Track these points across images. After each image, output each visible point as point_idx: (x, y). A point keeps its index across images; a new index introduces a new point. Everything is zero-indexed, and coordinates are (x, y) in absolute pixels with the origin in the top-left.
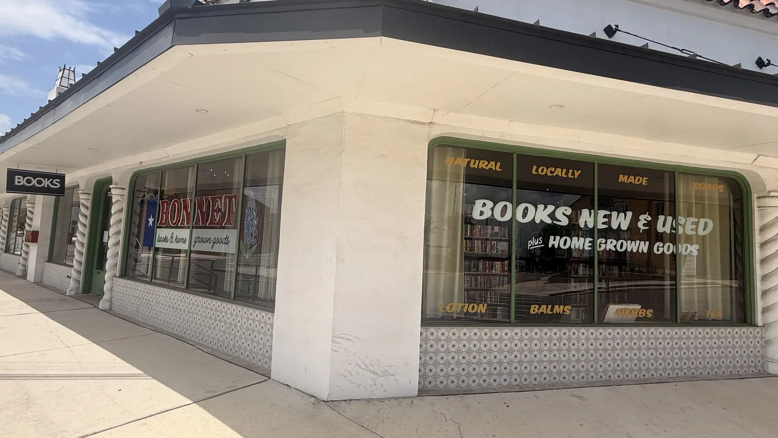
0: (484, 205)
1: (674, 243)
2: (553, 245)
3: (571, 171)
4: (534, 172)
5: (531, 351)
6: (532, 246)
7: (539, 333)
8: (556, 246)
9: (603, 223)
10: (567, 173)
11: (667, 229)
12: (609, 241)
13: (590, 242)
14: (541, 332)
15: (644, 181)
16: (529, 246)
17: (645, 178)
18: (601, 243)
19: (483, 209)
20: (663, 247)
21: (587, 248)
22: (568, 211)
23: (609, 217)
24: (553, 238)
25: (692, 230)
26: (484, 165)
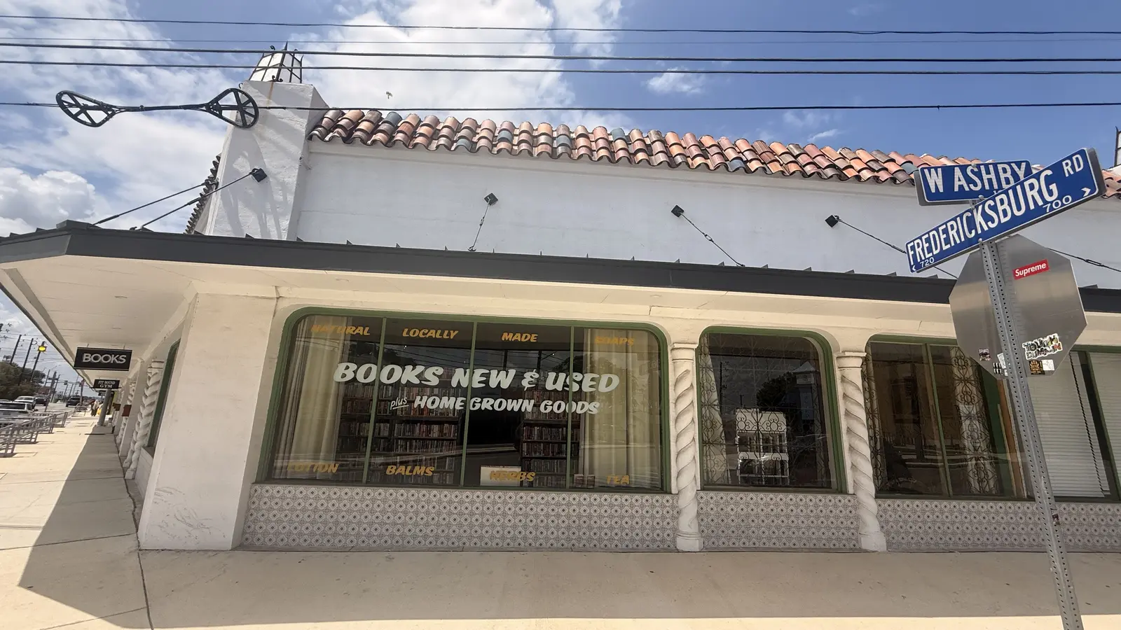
0: (347, 368)
1: (566, 401)
2: (419, 405)
3: (446, 332)
4: (405, 334)
5: (372, 512)
6: (395, 406)
7: (383, 493)
8: (422, 407)
9: (480, 382)
10: (442, 334)
11: (559, 387)
12: (485, 400)
13: (462, 401)
14: (386, 493)
15: (533, 338)
16: (392, 406)
17: (533, 335)
18: (475, 402)
19: (346, 372)
20: (552, 405)
21: (458, 407)
22: (440, 371)
23: (488, 376)
24: (419, 398)
25: (591, 386)
26: (351, 330)
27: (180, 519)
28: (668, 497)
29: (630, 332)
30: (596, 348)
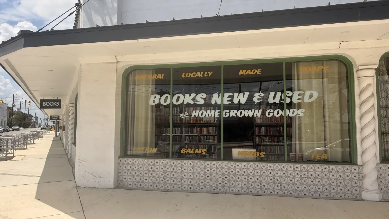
0: (155, 97)
1: (282, 110)
2: (195, 116)
3: (206, 73)
4: (183, 76)
6: (182, 117)
8: (197, 116)
9: (228, 101)
10: (203, 75)
11: (277, 101)
12: (232, 111)
13: (218, 112)
14: (182, 163)
15: (258, 72)
16: (180, 117)
17: (259, 70)
18: (226, 113)
19: (155, 100)
20: (273, 112)
21: (216, 116)
22: (205, 96)
23: (232, 97)
24: (194, 111)
25: (298, 99)
26: (155, 77)
27: (91, 173)
28: (355, 167)
29: (325, 62)
30: (301, 77)
